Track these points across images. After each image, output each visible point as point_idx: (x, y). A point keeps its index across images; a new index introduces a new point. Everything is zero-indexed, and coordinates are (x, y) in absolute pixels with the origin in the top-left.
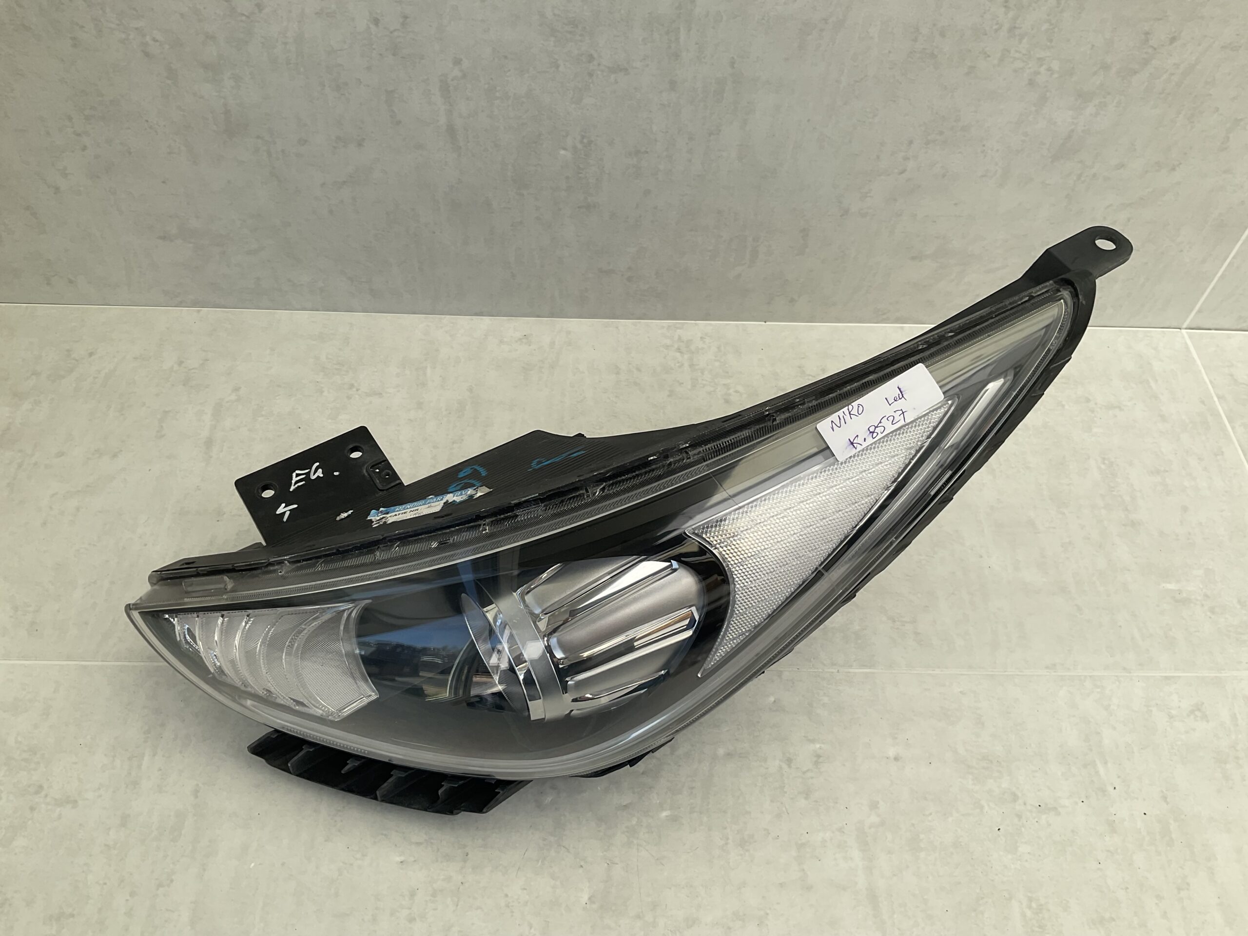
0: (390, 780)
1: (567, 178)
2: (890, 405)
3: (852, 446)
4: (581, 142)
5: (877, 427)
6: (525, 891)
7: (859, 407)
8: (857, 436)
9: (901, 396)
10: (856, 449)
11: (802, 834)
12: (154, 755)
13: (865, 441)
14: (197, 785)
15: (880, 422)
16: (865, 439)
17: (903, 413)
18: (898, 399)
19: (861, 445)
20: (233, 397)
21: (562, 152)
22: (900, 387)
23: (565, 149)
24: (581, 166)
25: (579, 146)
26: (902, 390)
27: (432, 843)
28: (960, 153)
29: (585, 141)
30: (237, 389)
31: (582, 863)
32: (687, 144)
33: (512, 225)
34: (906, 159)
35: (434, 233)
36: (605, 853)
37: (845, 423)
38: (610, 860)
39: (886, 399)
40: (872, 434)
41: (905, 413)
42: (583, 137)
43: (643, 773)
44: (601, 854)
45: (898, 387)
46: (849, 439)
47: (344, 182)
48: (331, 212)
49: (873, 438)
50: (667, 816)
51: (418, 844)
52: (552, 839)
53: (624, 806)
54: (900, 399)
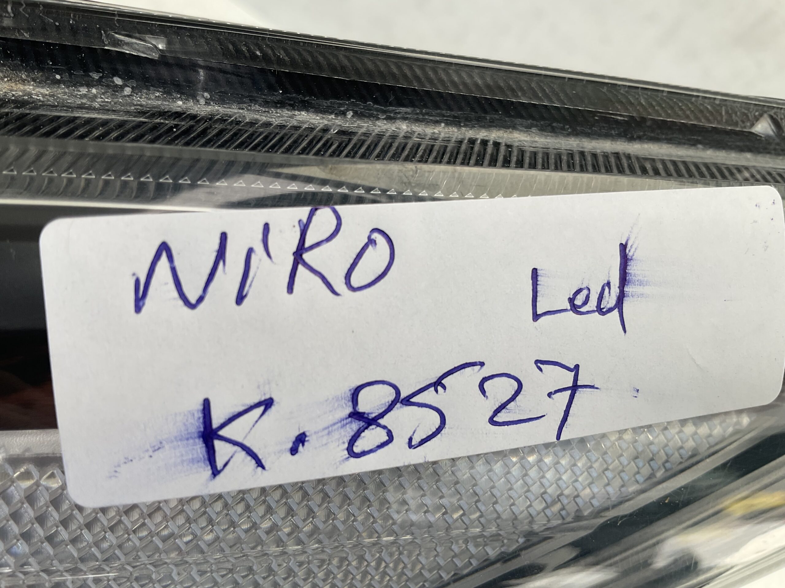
2: (536, 317)
3: (200, 448)
5: (407, 401)
7: (371, 242)
8: (268, 404)
9: (610, 300)
10: (216, 473)
13: (294, 451)
15: (438, 384)
16: (301, 439)
17: (575, 388)
18: (592, 304)
19: (260, 464)
22: (630, 253)
26: (632, 269)
37: (240, 298)
39: (535, 273)
40: (355, 426)
41: (580, 394)
45: (623, 247)
46: (206, 404)
49: (352, 454)
54: (600, 310)
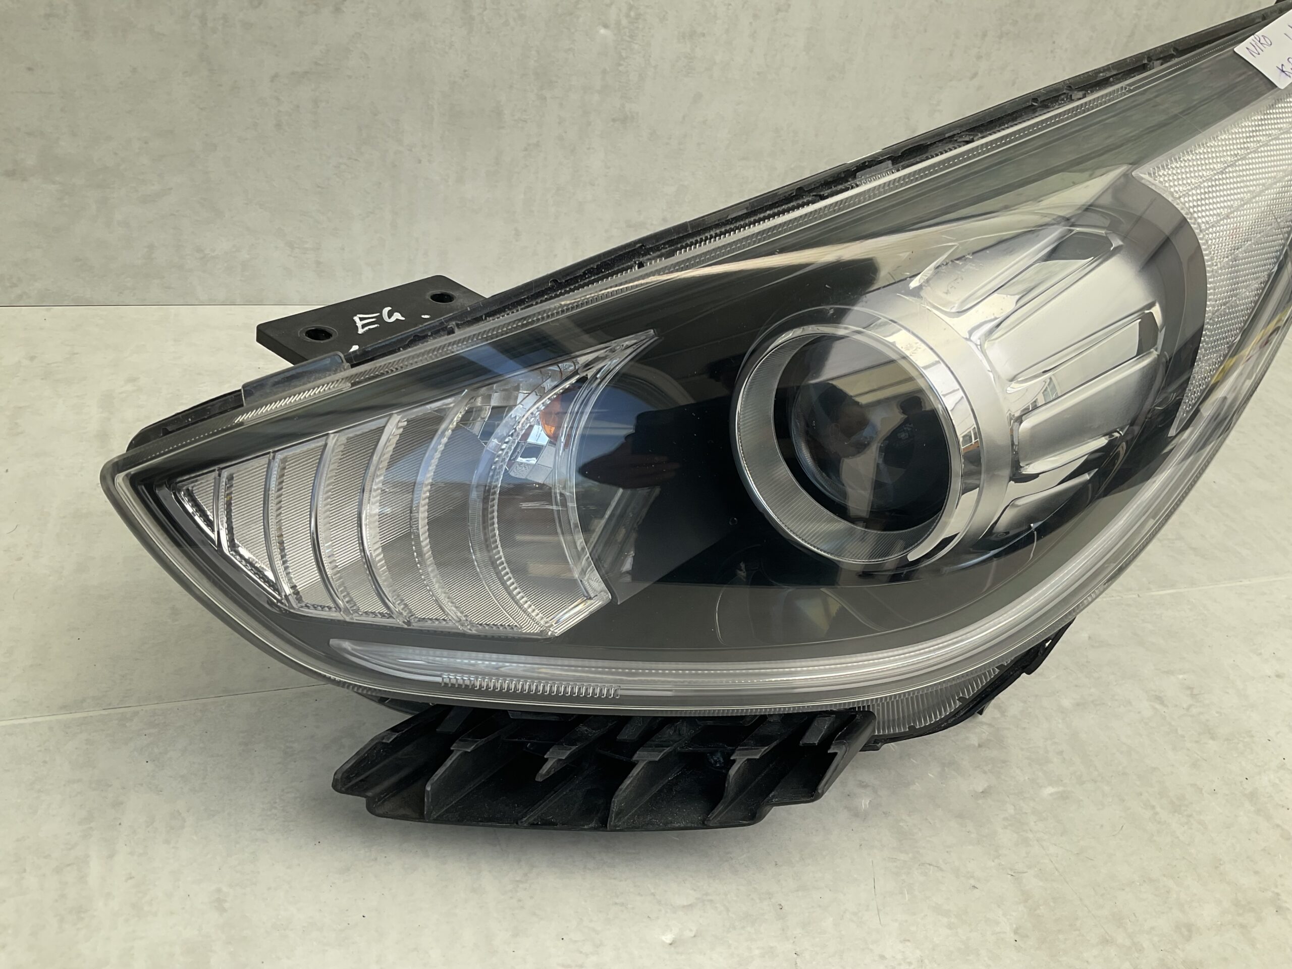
0: (635, 772)
1: (604, 72)
4: (628, 16)
6: (908, 944)
11: (1241, 782)
12: (111, 856)
14: (219, 890)
20: (129, 387)
21: (602, 31)
23: (606, 26)
24: (624, 54)
25: (624, 22)
27: (711, 901)
28: (1031, 51)
29: (632, 14)
30: (132, 380)
31: (972, 882)
32: (751, 23)
33: (526, 150)
34: (979, 57)
35: (420, 161)
36: (997, 861)
37: (1262, 51)
38: (1011, 870)
42: (631, 8)
43: (980, 746)
44: (993, 864)
46: (1277, 67)
47: (306, 73)
48: (279, 126)
50: (1051, 795)
51: (690, 907)
52: (903, 857)
53: (982, 792)
